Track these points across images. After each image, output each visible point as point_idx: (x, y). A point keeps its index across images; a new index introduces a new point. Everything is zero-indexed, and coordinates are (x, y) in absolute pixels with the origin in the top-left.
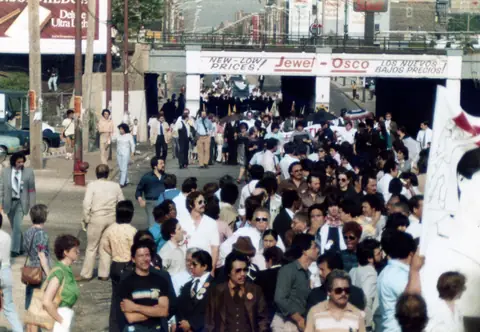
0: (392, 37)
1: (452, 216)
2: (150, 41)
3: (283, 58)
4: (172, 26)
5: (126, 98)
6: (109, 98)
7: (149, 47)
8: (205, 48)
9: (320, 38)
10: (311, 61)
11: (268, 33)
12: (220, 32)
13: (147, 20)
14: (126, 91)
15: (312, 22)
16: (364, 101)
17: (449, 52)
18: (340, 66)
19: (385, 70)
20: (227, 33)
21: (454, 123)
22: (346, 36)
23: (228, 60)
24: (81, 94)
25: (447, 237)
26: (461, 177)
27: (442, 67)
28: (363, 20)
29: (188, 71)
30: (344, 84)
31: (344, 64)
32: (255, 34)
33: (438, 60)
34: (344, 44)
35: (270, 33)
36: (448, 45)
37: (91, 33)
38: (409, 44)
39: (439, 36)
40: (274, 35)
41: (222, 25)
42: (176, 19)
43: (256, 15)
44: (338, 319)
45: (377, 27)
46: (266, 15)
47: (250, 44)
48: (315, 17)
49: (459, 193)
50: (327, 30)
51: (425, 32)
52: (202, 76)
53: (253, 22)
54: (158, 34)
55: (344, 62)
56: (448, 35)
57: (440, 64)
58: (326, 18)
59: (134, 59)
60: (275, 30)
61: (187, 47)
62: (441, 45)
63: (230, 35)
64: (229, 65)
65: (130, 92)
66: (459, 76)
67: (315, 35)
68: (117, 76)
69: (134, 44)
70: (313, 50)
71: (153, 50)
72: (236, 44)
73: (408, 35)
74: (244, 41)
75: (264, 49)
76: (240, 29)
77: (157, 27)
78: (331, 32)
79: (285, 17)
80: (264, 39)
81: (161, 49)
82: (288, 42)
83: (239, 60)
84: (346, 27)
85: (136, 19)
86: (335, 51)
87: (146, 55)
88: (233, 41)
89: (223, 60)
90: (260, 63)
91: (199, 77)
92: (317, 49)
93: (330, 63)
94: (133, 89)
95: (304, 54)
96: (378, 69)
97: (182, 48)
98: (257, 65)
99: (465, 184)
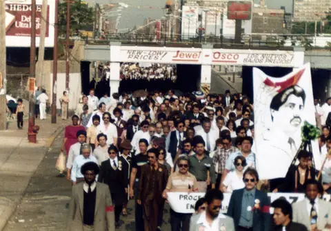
2: (85, 38)
3: (178, 52)
4: (101, 28)
5: (68, 79)
6: (55, 78)
7: (84, 43)
8: (124, 44)
9: (204, 37)
10: (198, 54)
11: (167, 33)
12: (134, 32)
14: (68, 74)
15: (198, 26)
16: (234, 82)
17: (295, 49)
18: (219, 57)
19: (250, 61)
20: (138, 33)
22: (221, 36)
23: (139, 52)
25: (268, 140)
26: (273, 110)
27: (290, 59)
28: (233, 25)
29: (111, 60)
30: (220, 70)
31: (221, 56)
32: (158, 35)
33: (287, 54)
34: (221, 42)
37: (43, 32)
38: (266, 43)
40: (171, 35)
43: (159, 21)
45: (243, 30)
46: (166, 21)
47: (155, 41)
48: (200, 23)
49: (272, 118)
52: (121, 63)
53: (156, 25)
54: (90, 34)
55: (221, 54)
57: (289, 57)
59: (73, 51)
60: (172, 31)
61: (111, 43)
63: (141, 35)
64: (140, 56)
65: (70, 74)
67: (200, 35)
68: (61, 62)
69: (73, 41)
70: (200, 46)
71: (87, 45)
72: (144, 41)
74: (151, 39)
75: (165, 45)
76: (147, 30)
78: (211, 33)
79: (179, 23)
81: (92, 44)
82: (181, 40)
83: (148, 52)
84: (221, 30)
86: (215, 47)
87: (82, 48)
88: (143, 39)
89: (136, 52)
90: (162, 55)
91: (119, 64)
92: (203, 46)
93: (211, 55)
94: (72, 72)
95: (193, 49)
96: (245, 60)
97: (108, 43)
98: (160, 57)
99: (275, 113)
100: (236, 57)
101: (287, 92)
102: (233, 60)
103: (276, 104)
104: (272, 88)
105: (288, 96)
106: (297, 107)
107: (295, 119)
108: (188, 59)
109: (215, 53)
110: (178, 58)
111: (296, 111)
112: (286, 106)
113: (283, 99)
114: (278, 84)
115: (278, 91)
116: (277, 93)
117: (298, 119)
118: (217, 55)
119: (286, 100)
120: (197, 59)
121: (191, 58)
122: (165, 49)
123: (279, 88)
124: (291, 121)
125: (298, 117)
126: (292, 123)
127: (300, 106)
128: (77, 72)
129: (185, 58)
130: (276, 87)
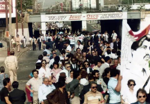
0: (105, 7)
1: (130, 62)
2: (29, 12)
3: (71, 16)
4: (36, 7)
5: (23, 31)
6: (17, 31)
7: (29, 14)
8: (47, 14)
9: (82, 9)
10: (80, 16)
11: (66, 8)
12: (51, 8)
13: (28, 6)
14: (23, 28)
15: (80, 4)
16: (97, 27)
17: (123, 11)
18: (89, 17)
19: (104, 18)
20: (53, 9)
21: (129, 33)
22: (90, 8)
23: (54, 17)
24: (8, 30)
25: (129, 69)
26: (133, 50)
27: (121, 16)
28: (96, 2)
29: (42, 21)
30: (91, 23)
31: (90, 16)
32: (62, 9)
33: (120, 14)
34: (90, 10)
35: (67, 8)
36: (122, 9)
37: (10, 11)
38: (110, 9)
39: (119, 6)
40: (68, 8)
41: (51, 6)
42: (37, 5)
43: (62, 2)
44: (95, 96)
45: (100, 4)
46: (65, 2)
47: (61, 12)
48: (80, 2)
49: (132, 55)
50: (84, 6)
51: (115, 5)
52: (46, 22)
53: (61, 5)
54: (32, 10)
56: (122, 6)
57: (120, 15)
58: (84, 2)
59: (24, 18)
60: (68, 7)
61: (41, 14)
62: (120, 9)
63: (54, 9)
64: (54, 19)
65: (24, 29)
66: (127, 18)
67: (81, 8)
68: (19, 24)
69: (24, 14)
70: (80, 13)
71: (30, 15)
72: (56, 12)
73: (109, 6)
74: (59, 11)
75: (65, 13)
76: (57, 7)
77: (31, 8)
78: (86, 7)
79: (71, 3)
80: (65, 10)
81: (33, 15)
82: (72, 10)
83: (58, 17)
84: (90, 5)
85: (24, 6)
86: (87, 12)
87: (28, 17)
88: (55, 11)
89: (52, 17)
90: (64, 17)
92: (82, 12)
93: (86, 16)
94: (25, 28)
95: (78, 14)
96: (101, 17)
97: (39, 14)
98: (63, 18)
99: (134, 52)
100: (97, 16)
101: (142, 40)
102: (96, 18)
105: (142, 42)
106: (148, 48)
107: (147, 56)
108: (76, 18)
109: (88, 15)
110: (71, 18)
111: (147, 51)
117: (148, 56)
118: (88, 16)
120: (80, 18)
121: (77, 18)
122: (65, 15)
123: (137, 38)
124: (144, 57)
125: (148, 55)
128: (27, 28)
129: (74, 18)
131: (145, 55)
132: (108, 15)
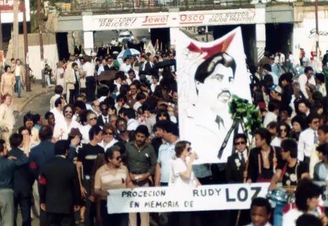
1: (194, 105)
3: (147, 17)
5: (42, 50)
7: (58, 15)
8: (95, 13)
10: (166, 17)
14: (41, 45)
18: (185, 19)
19: (215, 20)
23: (110, 20)
26: (198, 82)
27: (252, 16)
29: (84, 30)
31: (188, 18)
34: (187, 5)
49: (197, 91)
52: (94, 32)
54: (69, 6)
55: (188, 16)
59: (47, 24)
61: (83, 13)
64: (111, 23)
65: (44, 46)
70: (167, 10)
71: (60, 17)
75: (134, 11)
81: (67, 16)
83: (118, 20)
86: (182, 10)
87: (56, 20)
89: (107, 20)
90: (132, 21)
91: (92, 33)
92: (170, 10)
93: (178, 18)
94: (45, 44)
95: (161, 13)
96: (210, 20)
97: (80, 14)
98: (130, 23)
99: (201, 86)
100: (202, 18)
102: (198, 21)
103: (202, 74)
104: (198, 54)
105: (215, 65)
106: (226, 79)
107: (223, 94)
108: (157, 23)
109: (181, 16)
110: (148, 23)
111: (225, 84)
112: (212, 78)
113: (209, 69)
114: (204, 50)
115: (204, 58)
116: (203, 60)
117: (228, 94)
118: (183, 18)
119: (213, 69)
120: (165, 22)
121: (160, 22)
122: (134, 15)
123: (205, 54)
124: (219, 95)
125: (228, 91)
126: (220, 98)
127: (230, 78)
128: (53, 43)
129: (154, 23)
130: (202, 53)
131: (221, 91)
132: (224, 16)
